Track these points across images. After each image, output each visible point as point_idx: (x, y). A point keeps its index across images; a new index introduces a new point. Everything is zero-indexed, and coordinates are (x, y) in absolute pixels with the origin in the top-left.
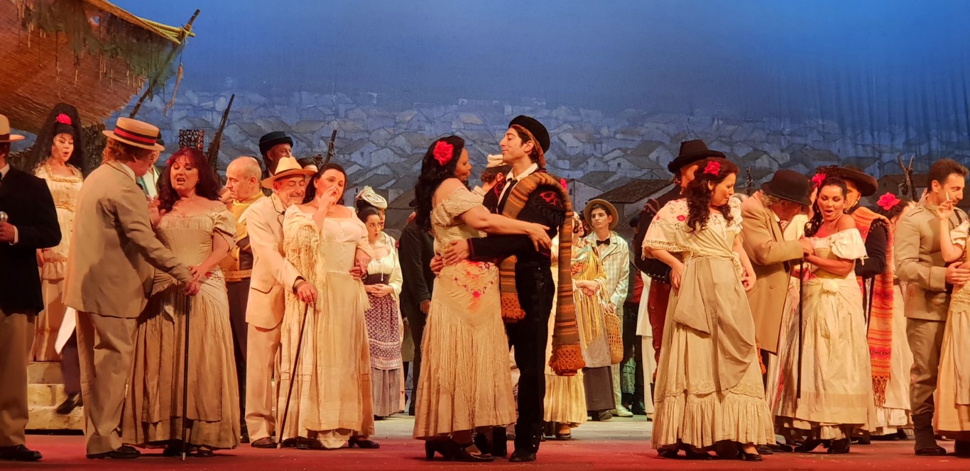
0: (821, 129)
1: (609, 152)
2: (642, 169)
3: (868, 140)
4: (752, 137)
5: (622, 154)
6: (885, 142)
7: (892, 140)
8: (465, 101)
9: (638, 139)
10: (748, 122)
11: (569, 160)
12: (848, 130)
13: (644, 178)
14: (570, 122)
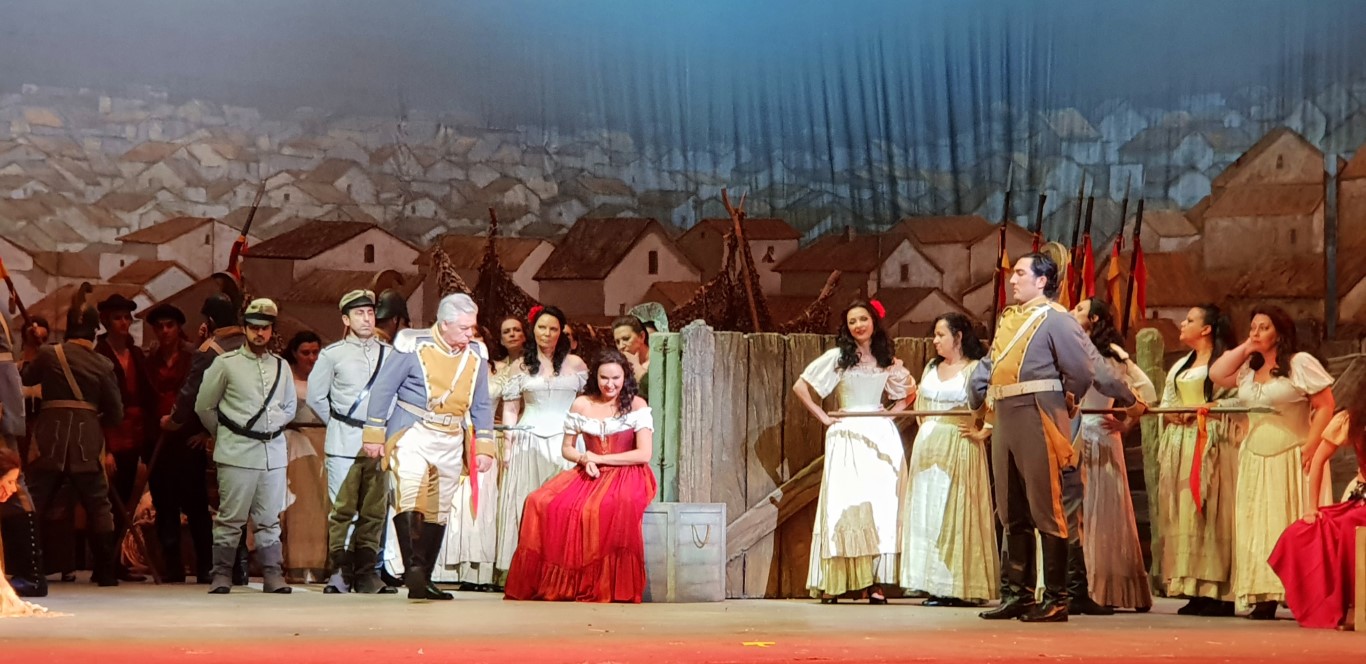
0: (606, 145)
1: (271, 177)
2: (323, 204)
3: (679, 165)
4: (498, 156)
5: (293, 179)
6: (705, 167)
7: (715, 164)
8: (34, 88)
9: (318, 157)
10: (493, 131)
11: (206, 188)
12: (647, 147)
13: (327, 219)
14: (208, 127)
